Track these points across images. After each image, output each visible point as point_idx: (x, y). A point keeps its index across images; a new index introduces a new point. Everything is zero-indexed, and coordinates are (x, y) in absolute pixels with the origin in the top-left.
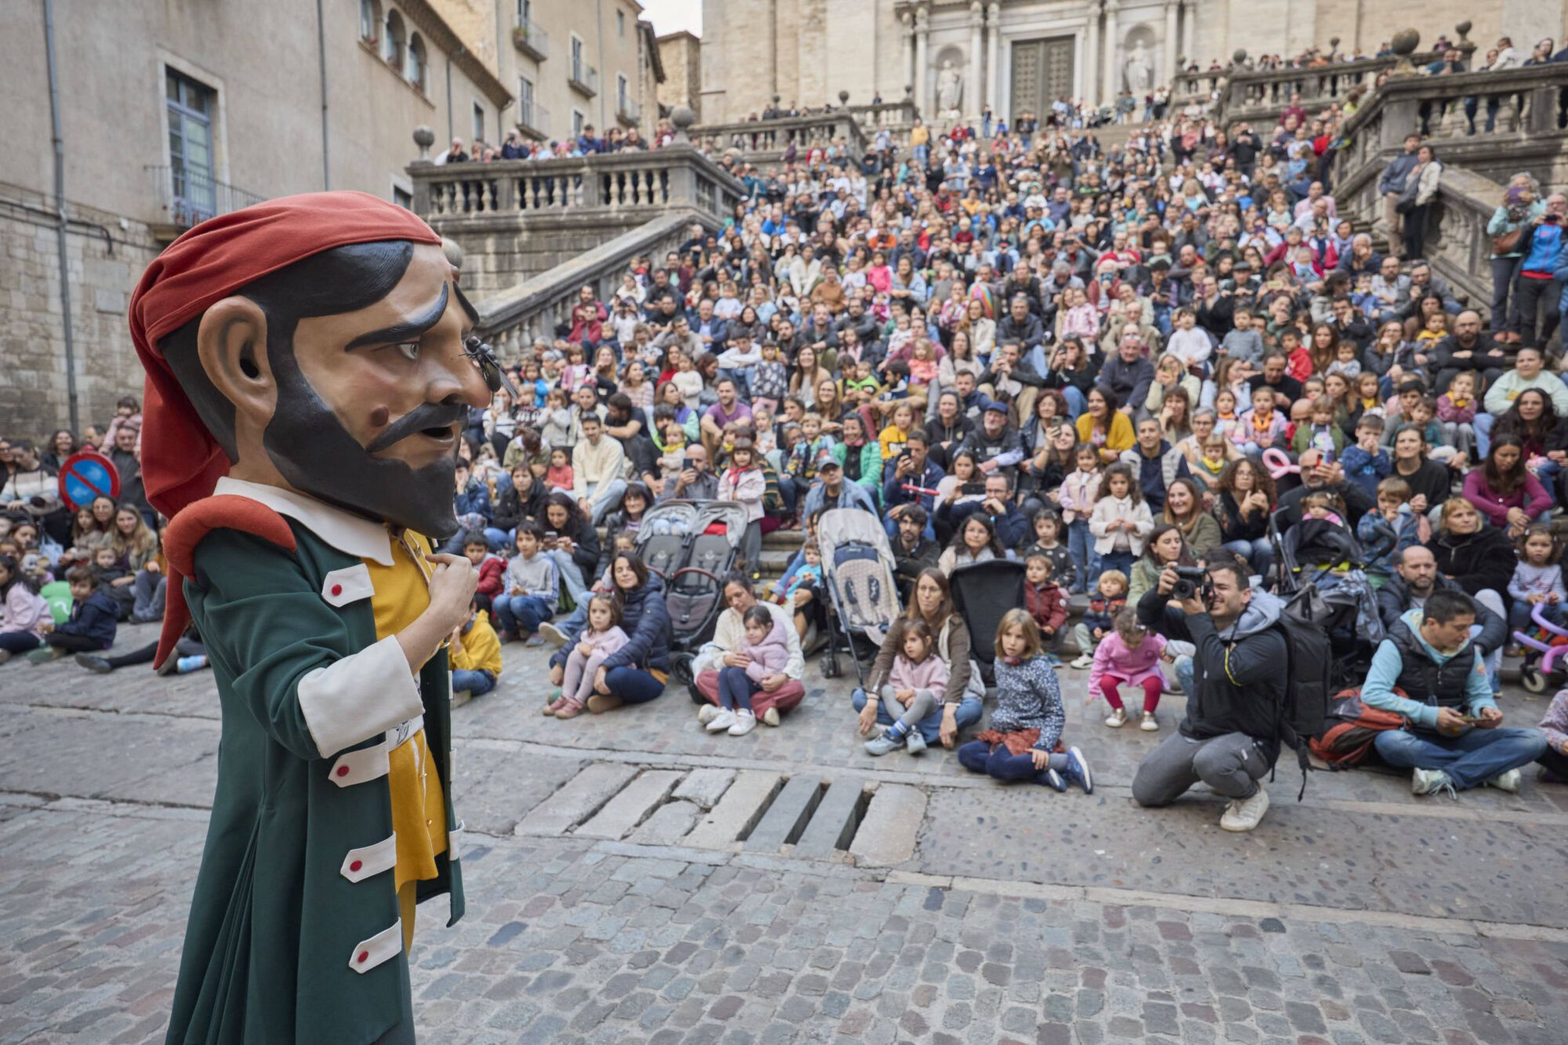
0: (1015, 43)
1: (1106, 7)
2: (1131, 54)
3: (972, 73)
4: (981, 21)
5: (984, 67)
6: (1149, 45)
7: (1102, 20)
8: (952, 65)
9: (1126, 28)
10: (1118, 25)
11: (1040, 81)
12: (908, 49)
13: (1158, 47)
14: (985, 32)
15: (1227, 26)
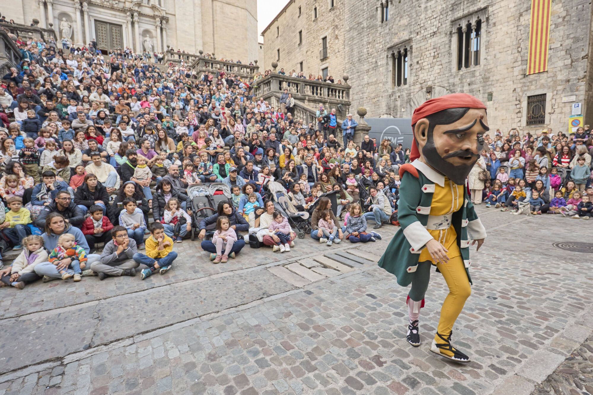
0: (95, 20)
1: (134, 20)
2: (145, 39)
3: (77, 26)
4: (80, 7)
5: (83, 25)
6: (151, 37)
7: (133, 23)
8: (67, 21)
9: (142, 29)
10: (139, 27)
11: (109, 38)
12: (42, 7)
13: (154, 39)
14: (82, 12)
15: (177, 39)
